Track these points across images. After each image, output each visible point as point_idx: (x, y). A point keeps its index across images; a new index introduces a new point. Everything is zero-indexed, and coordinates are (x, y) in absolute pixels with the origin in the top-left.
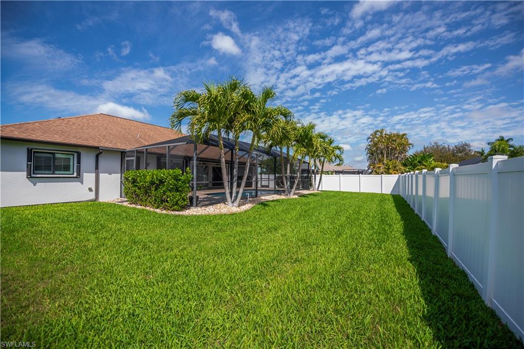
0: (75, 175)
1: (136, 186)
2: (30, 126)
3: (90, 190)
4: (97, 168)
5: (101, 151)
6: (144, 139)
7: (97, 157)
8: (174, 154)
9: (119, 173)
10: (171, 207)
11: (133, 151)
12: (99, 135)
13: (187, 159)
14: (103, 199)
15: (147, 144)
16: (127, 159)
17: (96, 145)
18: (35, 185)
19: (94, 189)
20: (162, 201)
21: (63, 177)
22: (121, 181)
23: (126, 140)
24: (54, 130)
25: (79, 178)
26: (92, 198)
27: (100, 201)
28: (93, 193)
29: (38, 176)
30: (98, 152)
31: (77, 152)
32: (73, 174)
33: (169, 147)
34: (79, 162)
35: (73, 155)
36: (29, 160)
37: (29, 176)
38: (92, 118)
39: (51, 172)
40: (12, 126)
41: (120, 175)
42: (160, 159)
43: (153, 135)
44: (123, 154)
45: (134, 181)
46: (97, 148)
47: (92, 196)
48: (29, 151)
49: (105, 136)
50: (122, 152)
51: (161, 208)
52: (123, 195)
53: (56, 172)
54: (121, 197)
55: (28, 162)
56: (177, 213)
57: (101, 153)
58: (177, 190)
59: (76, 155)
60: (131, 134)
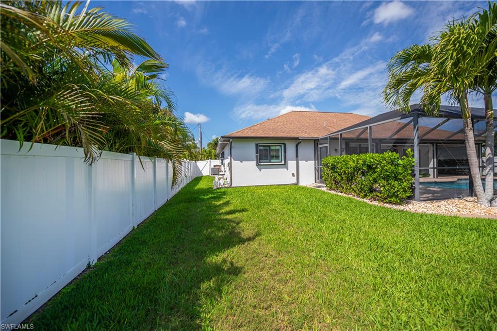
0: (283, 163)
1: (337, 172)
2: (255, 128)
3: (293, 175)
4: (297, 156)
5: (300, 141)
6: (331, 127)
7: (297, 146)
8: (363, 137)
9: (313, 160)
10: (385, 199)
11: (326, 139)
12: (296, 128)
13: (378, 142)
14: (302, 183)
15: (334, 130)
16: (320, 146)
17: (296, 136)
18: (260, 171)
19: (295, 174)
20: (371, 190)
21: (276, 165)
22: (315, 168)
23: (316, 129)
24: (268, 128)
25: (285, 165)
26: (294, 182)
27: (300, 185)
28: (295, 178)
29: (262, 164)
30: (298, 141)
31: (284, 144)
32: (281, 162)
33: (370, 127)
34: (285, 152)
35: (281, 146)
36: (257, 153)
37: (258, 165)
38: (287, 116)
39: (269, 161)
40: (247, 129)
41: (314, 161)
42: (349, 144)
43: (336, 122)
44: (316, 142)
45: (334, 168)
46: (297, 138)
47: (294, 181)
48: (257, 146)
49: (299, 128)
50: (315, 140)
51: (369, 198)
52: (317, 180)
53: (272, 161)
54: (315, 182)
55: (256, 153)
56: (394, 207)
57: (300, 142)
58: (396, 178)
59: (283, 146)
60: (318, 124)
